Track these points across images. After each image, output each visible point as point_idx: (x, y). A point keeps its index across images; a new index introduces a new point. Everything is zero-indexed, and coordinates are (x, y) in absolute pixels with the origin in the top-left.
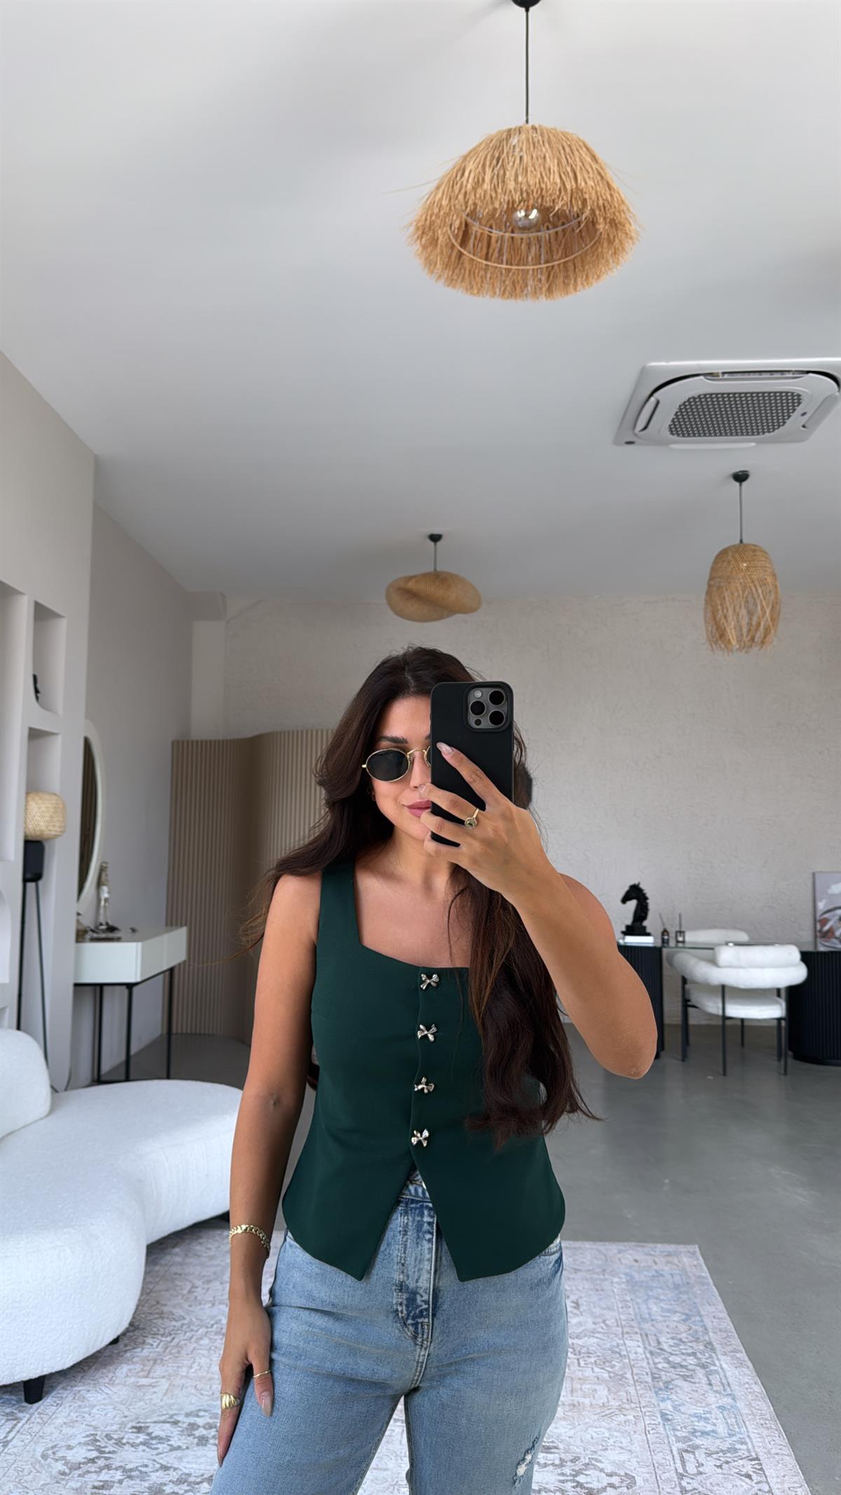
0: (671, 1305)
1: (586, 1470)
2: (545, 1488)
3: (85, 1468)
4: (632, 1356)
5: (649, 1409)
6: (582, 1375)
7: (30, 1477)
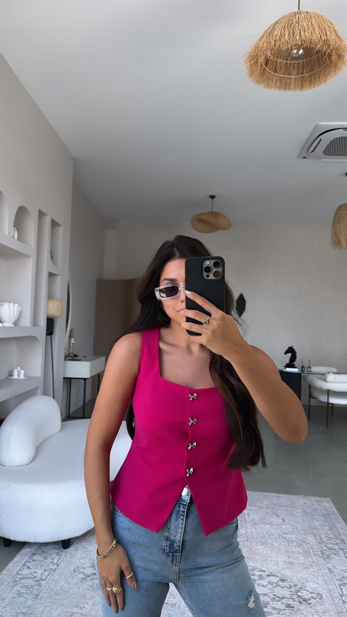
0: (323, 523)
1: (301, 590)
2: (285, 597)
3: (92, 577)
4: (311, 544)
5: (323, 566)
6: (292, 550)
7: (70, 579)
